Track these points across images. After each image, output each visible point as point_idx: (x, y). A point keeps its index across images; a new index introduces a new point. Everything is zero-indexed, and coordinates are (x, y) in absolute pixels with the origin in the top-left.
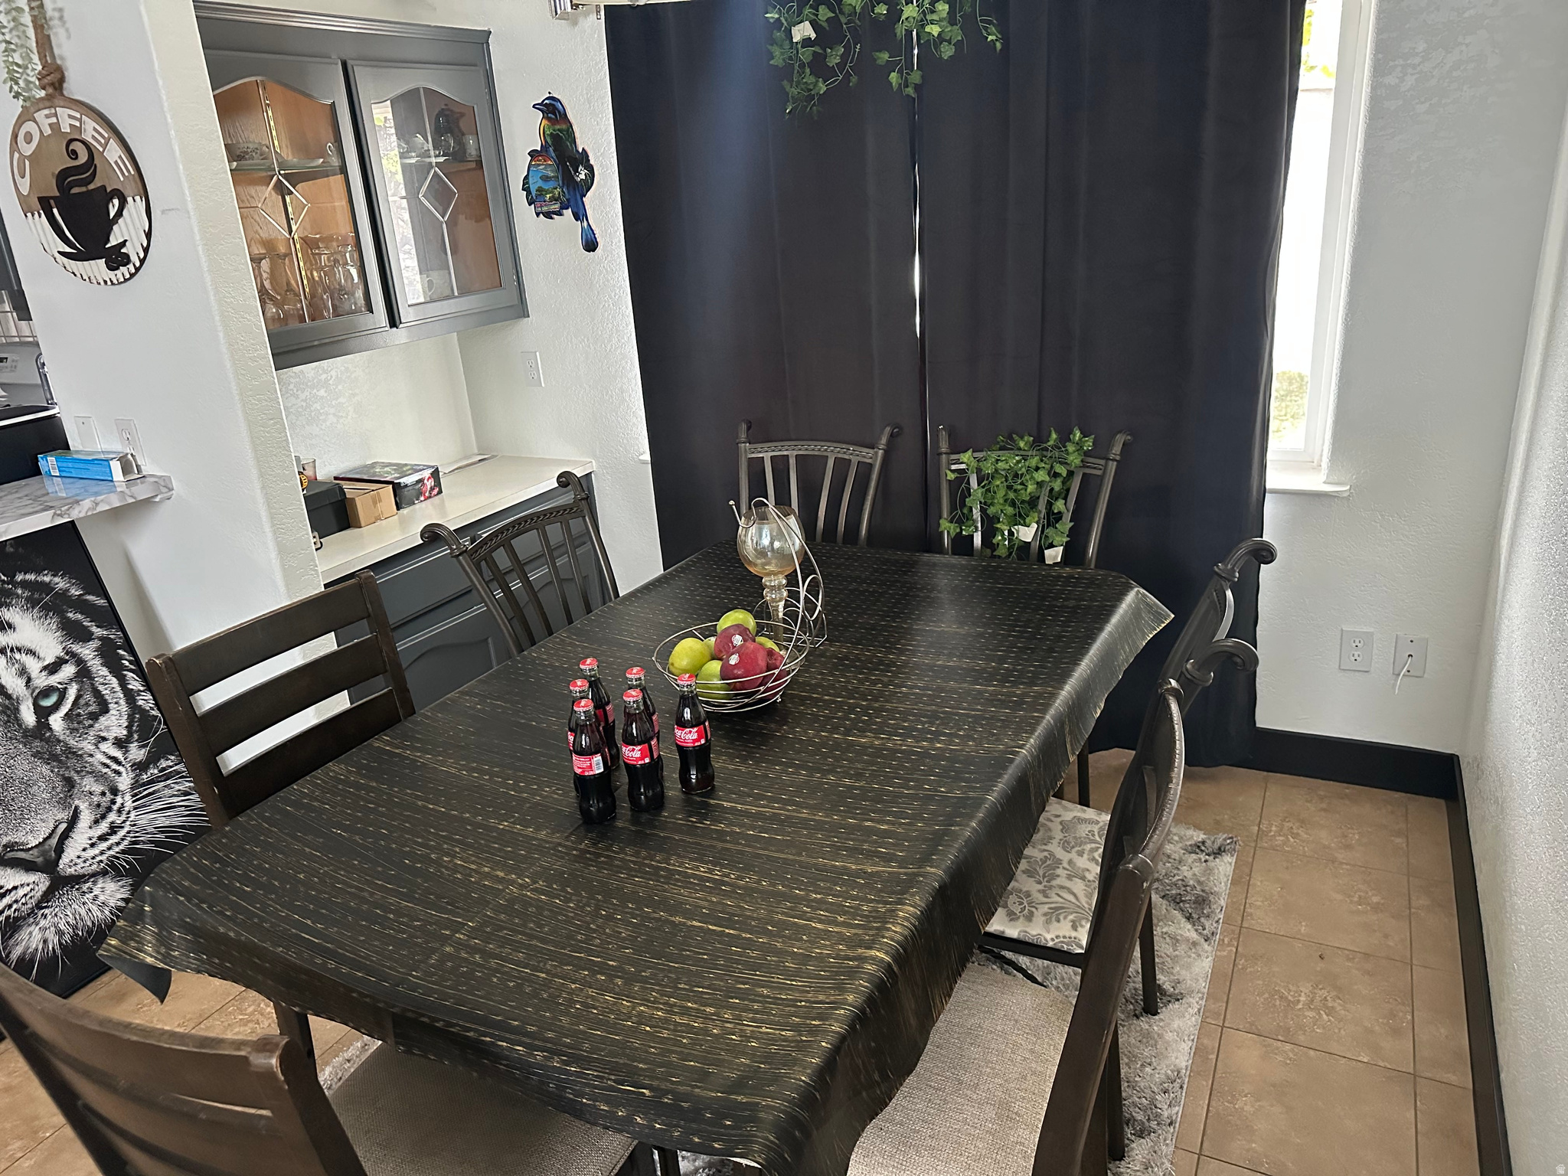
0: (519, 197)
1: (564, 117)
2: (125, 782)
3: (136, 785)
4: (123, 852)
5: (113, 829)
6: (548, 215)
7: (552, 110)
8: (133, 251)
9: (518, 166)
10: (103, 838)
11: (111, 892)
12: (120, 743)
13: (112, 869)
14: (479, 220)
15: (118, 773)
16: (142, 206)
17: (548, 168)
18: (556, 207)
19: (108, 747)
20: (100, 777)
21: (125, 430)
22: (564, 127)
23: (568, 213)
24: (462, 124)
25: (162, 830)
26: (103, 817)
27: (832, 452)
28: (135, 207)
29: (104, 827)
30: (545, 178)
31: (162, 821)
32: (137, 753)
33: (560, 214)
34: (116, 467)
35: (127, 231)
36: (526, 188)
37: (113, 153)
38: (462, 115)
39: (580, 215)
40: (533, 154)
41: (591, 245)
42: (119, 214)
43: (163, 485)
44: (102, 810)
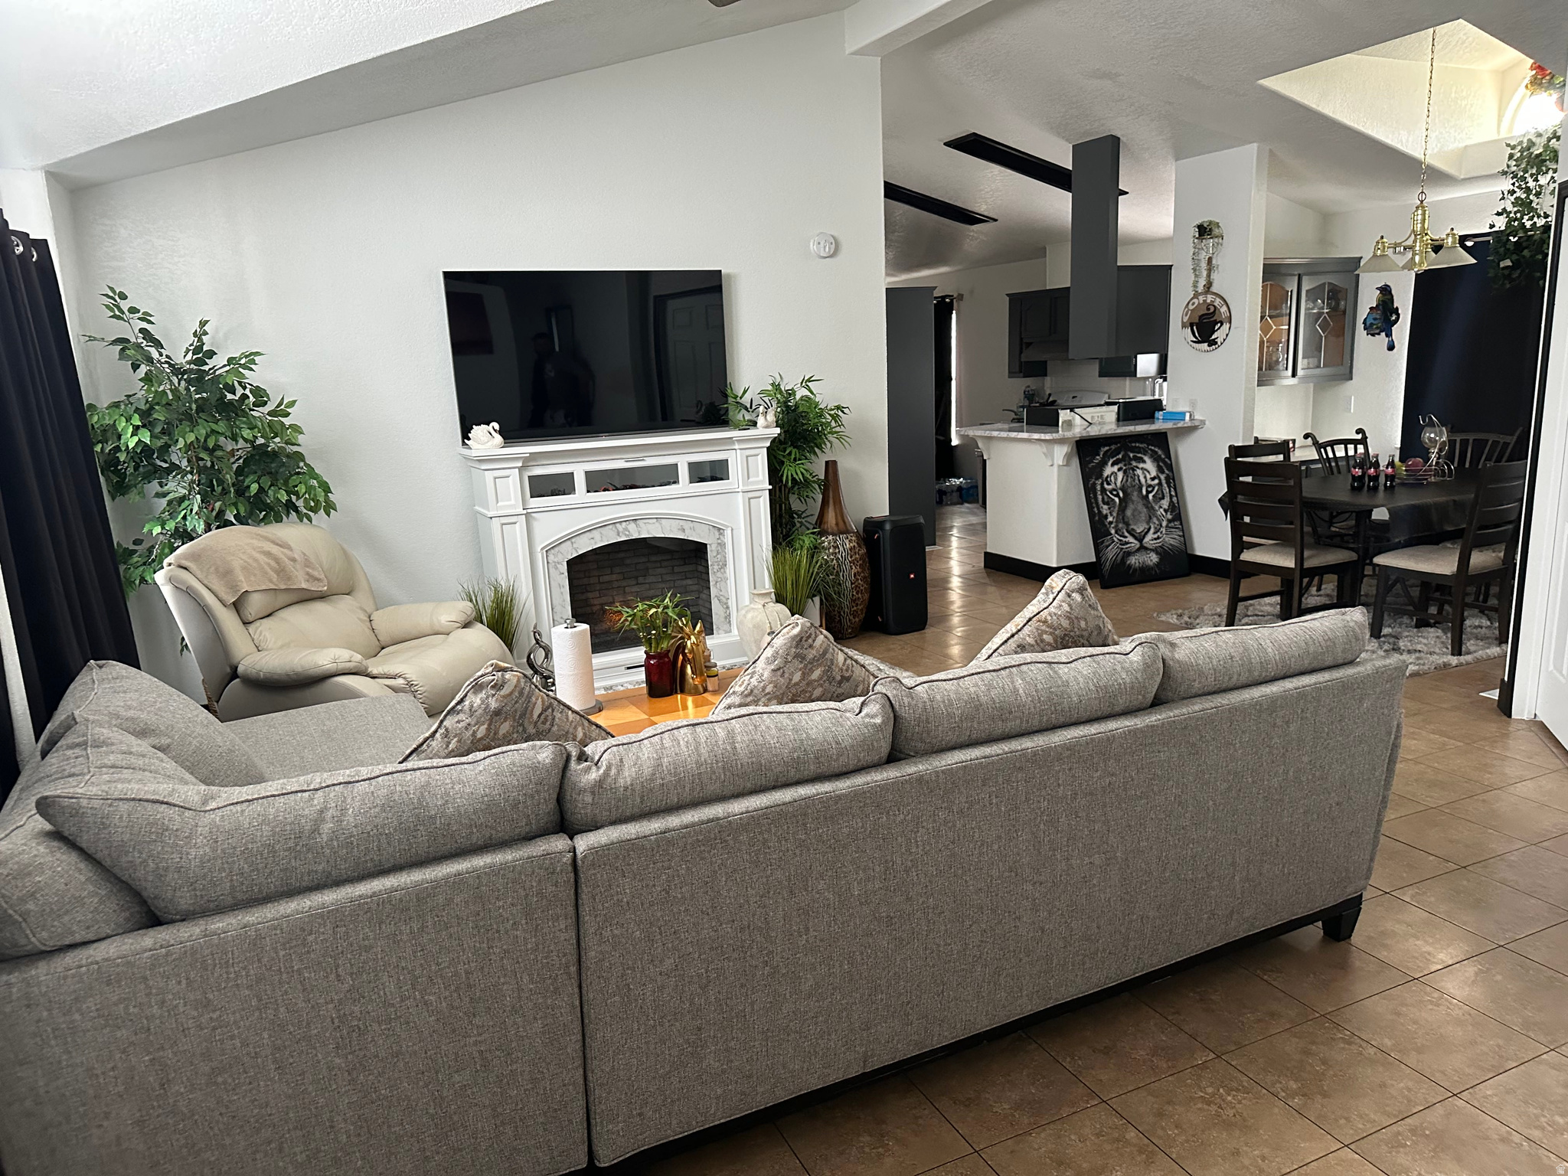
0: (1360, 326)
1: (1390, 292)
2: (1164, 524)
3: (1167, 526)
4: (1159, 546)
5: (1158, 538)
6: (1373, 335)
7: (1386, 291)
8: (1219, 341)
9: (1363, 313)
10: (1155, 539)
11: (1154, 558)
12: (1165, 511)
13: (1155, 550)
14: (1338, 336)
15: (1163, 520)
16: (1228, 325)
17: (1377, 315)
18: (1377, 331)
19: (1162, 510)
20: (1158, 519)
21: (1193, 404)
22: (1389, 297)
23: (1383, 334)
24: (1340, 296)
25: (1171, 545)
26: (1157, 532)
27: (1491, 437)
28: (1226, 326)
29: (1156, 536)
30: (1375, 319)
31: (1172, 542)
32: (1169, 516)
33: (1379, 334)
34: (1188, 415)
35: (1219, 335)
36: (1364, 322)
38: (1340, 291)
39: (1389, 335)
40: (1371, 308)
41: (1391, 347)
42: (1219, 328)
43: (1203, 422)
44: (1157, 530)
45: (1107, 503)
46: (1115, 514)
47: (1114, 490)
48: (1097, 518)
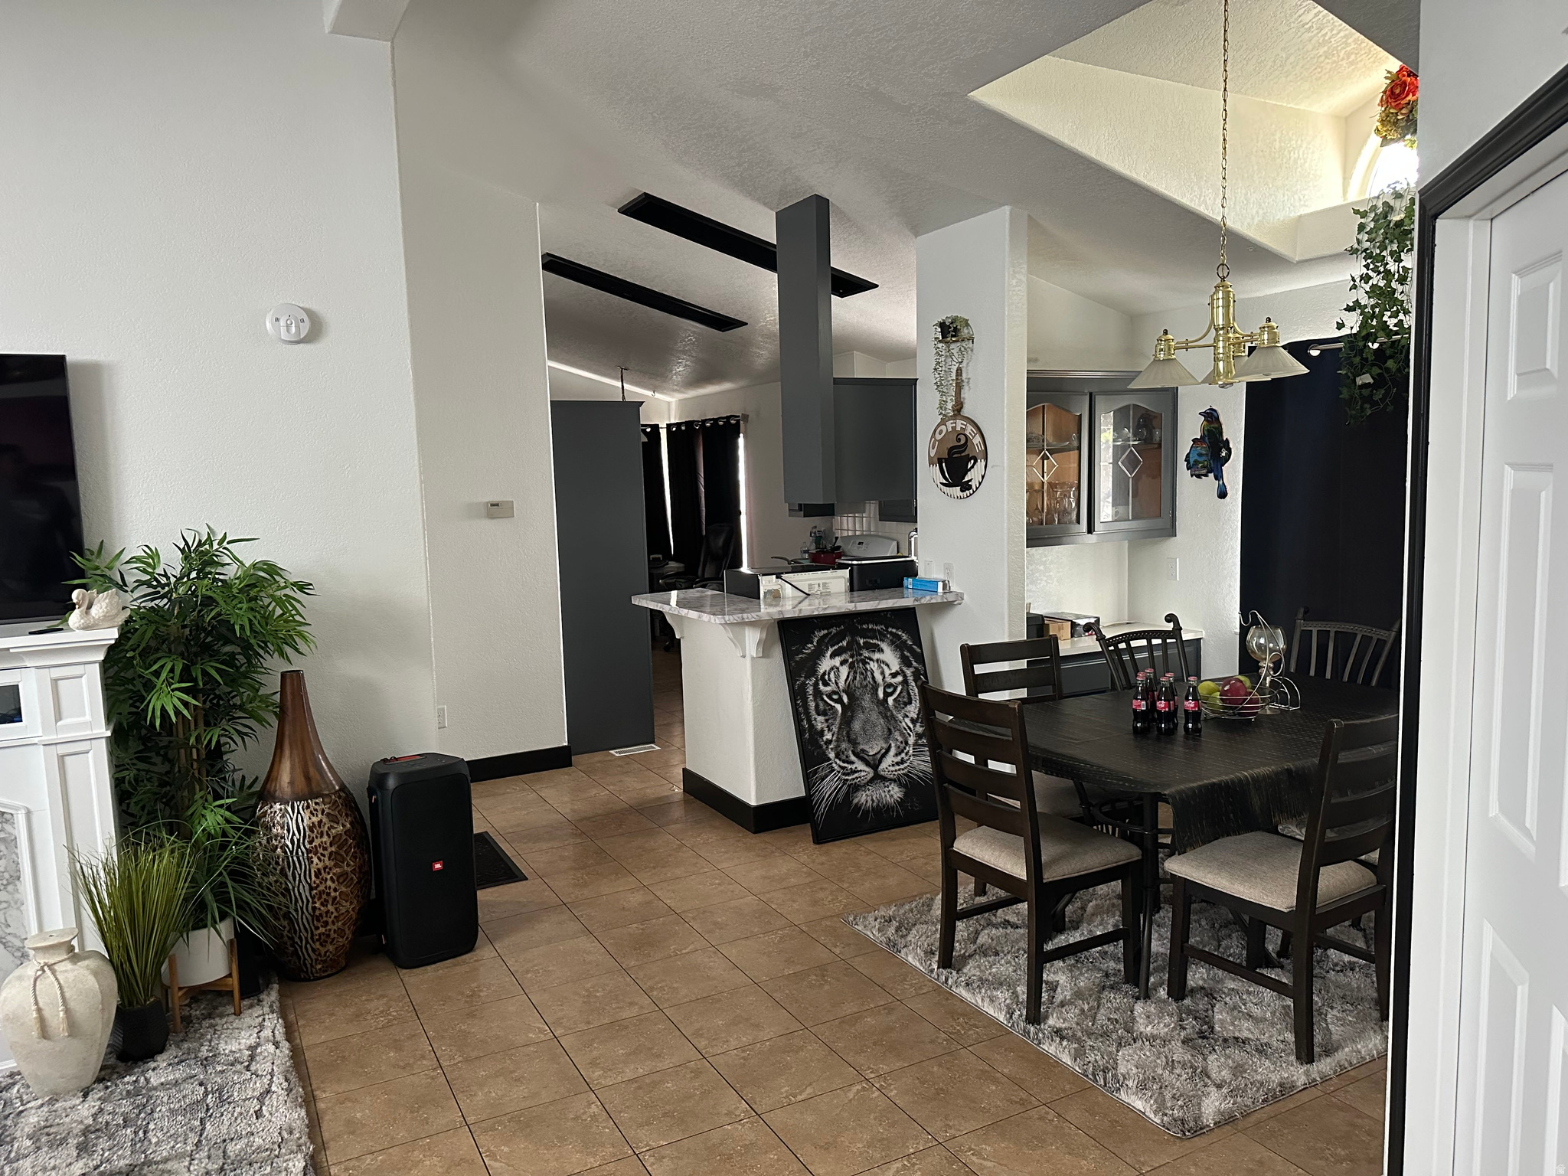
0: (1182, 464)
1: (1218, 419)
2: (911, 740)
3: (916, 744)
4: (904, 774)
5: (902, 762)
6: (1199, 476)
7: (1211, 417)
8: (974, 484)
10: (898, 764)
11: (895, 793)
12: (913, 721)
13: (897, 780)
14: (1154, 477)
15: (910, 735)
16: (983, 463)
17: (1203, 449)
18: (1205, 471)
19: (907, 720)
20: (902, 734)
21: (948, 568)
22: (1216, 426)
23: (1211, 475)
24: (1155, 423)
25: (922, 771)
26: (900, 754)
27: (1360, 631)
28: (981, 464)
29: (898, 759)
30: (1200, 455)
31: (924, 767)
32: (919, 729)
33: (1206, 475)
34: (940, 585)
35: (973, 476)
36: (1187, 460)
37: (977, 440)
38: (1155, 417)
39: (1219, 476)
40: (1195, 440)
41: (1223, 494)
42: (972, 467)
43: (960, 596)
44: (900, 750)
45: (824, 714)
46: (835, 729)
47: (834, 693)
48: (807, 736)
